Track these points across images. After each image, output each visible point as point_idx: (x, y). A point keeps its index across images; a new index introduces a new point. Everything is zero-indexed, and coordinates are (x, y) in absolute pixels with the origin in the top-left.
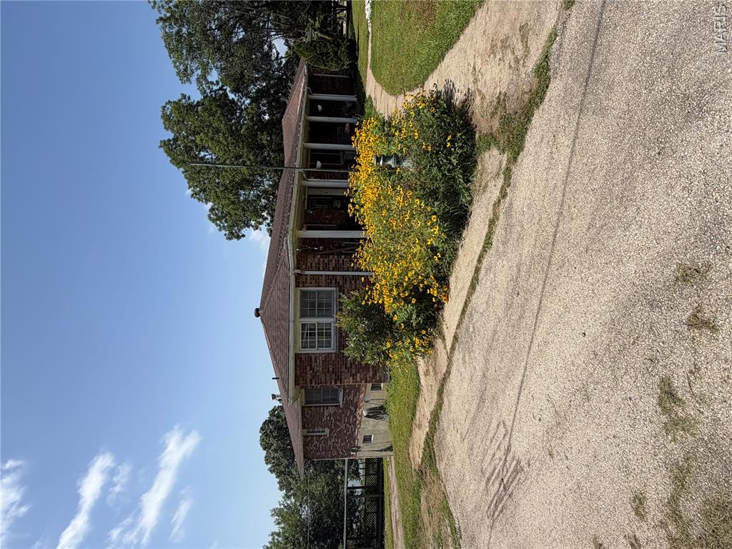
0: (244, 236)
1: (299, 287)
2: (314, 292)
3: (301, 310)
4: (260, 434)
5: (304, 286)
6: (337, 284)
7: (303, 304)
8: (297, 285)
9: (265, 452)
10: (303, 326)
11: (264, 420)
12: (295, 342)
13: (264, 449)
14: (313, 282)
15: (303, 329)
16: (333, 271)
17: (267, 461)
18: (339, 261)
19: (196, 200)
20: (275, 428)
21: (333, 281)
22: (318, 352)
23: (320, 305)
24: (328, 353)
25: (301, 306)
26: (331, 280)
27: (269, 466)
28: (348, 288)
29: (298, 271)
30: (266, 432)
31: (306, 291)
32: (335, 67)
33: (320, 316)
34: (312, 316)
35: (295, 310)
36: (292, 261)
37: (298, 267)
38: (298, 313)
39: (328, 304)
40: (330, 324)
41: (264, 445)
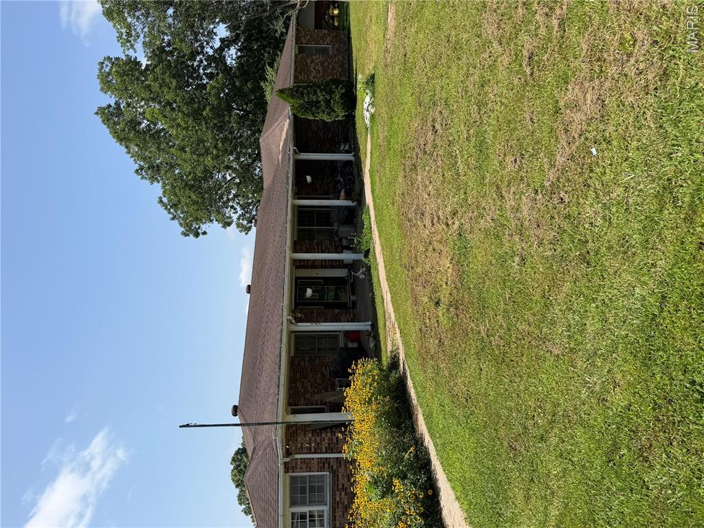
1: (288, 472)
2: (305, 477)
3: (291, 498)
4: (232, 467)
5: (293, 472)
6: (331, 469)
7: (293, 490)
8: (287, 470)
9: (237, 491)
10: (293, 514)
13: (237, 486)
14: (304, 466)
15: (293, 518)
16: (326, 453)
17: (241, 499)
18: (332, 438)
21: (326, 465)
23: (312, 489)
25: (291, 493)
26: (323, 464)
27: (244, 507)
28: (343, 473)
29: (287, 460)
30: (239, 466)
31: (297, 477)
32: (326, 118)
33: (311, 503)
34: (303, 503)
35: (284, 502)
36: (280, 452)
37: (288, 453)
38: (288, 503)
39: (321, 489)
40: (323, 511)
41: (237, 481)
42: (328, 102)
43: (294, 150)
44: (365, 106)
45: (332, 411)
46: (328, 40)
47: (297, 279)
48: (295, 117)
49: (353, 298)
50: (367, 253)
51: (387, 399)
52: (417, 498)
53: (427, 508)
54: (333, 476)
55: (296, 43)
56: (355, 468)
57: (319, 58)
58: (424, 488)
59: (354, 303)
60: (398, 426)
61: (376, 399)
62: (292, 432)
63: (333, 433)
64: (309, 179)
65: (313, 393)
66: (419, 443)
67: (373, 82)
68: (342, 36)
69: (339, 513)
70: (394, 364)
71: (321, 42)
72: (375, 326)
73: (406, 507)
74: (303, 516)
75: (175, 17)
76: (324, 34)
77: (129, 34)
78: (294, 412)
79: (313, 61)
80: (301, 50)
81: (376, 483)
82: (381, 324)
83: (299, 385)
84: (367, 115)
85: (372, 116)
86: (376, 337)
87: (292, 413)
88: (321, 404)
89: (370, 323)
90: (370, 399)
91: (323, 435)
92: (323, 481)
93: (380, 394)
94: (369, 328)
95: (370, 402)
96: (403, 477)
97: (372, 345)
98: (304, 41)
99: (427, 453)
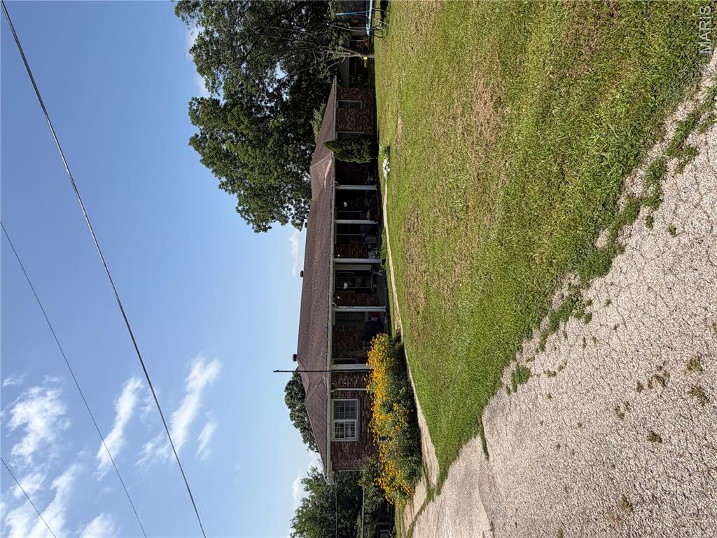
0: (270, 228)
2: (343, 401)
3: (335, 414)
4: (286, 394)
5: (336, 399)
6: (359, 397)
7: (336, 410)
8: (332, 398)
9: (290, 410)
10: (336, 424)
11: (288, 381)
12: (331, 435)
13: (290, 407)
14: (343, 395)
15: (336, 426)
16: (357, 387)
17: (292, 417)
18: (360, 380)
19: (223, 190)
20: (299, 391)
21: (356, 395)
22: (346, 441)
23: (347, 409)
24: (353, 442)
25: (335, 411)
26: (354, 394)
27: (294, 422)
28: (366, 401)
29: (333, 391)
30: (291, 393)
31: (338, 402)
32: (358, 162)
33: (347, 417)
34: (342, 417)
35: (331, 416)
36: (328, 387)
37: (333, 387)
38: (333, 417)
39: (353, 409)
40: (354, 422)
41: (289, 404)
42: (359, 151)
43: (336, 184)
44: (384, 166)
45: (360, 362)
46: (360, 97)
47: (337, 271)
48: (336, 159)
49: (375, 286)
50: (384, 261)
51: (393, 359)
52: (405, 413)
53: (411, 418)
54: (361, 401)
55: (337, 99)
56: (373, 397)
57: (353, 111)
58: (409, 409)
59: (375, 289)
60: (398, 375)
61: (386, 359)
62: (335, 376)
63: (361, 376)
64: (345, 204)
65: (348, 351)
66: (409, 384)
67: (389, 152)
68: (369, 93)
69: (364, 424)
70: (398, 339)
71: (355, 98)
72: (388, 309)
73: (400, 417)
74: (342, 425)
75: (247, 69)
76: (357, 92)
77: (214, 83)
78: (336, 363)
79: (348, 114)
80: (340, 105)
81: (384, 405)
82: (391, 311)
83: (339, 344)
84: (385, 171)
85: (388, 173)
86: (389, 317)
87: (335, 364)
88: (354, 357)
89: (385, 307)
90: (383, 359)
91: (355, 377)
92: (354, 404)
93: (388, 356)
94: (385, 310)
95: (382, 361)
96: (399, 402)
97: (386, 322)
98: (342, 98)
99: (412, 391)
